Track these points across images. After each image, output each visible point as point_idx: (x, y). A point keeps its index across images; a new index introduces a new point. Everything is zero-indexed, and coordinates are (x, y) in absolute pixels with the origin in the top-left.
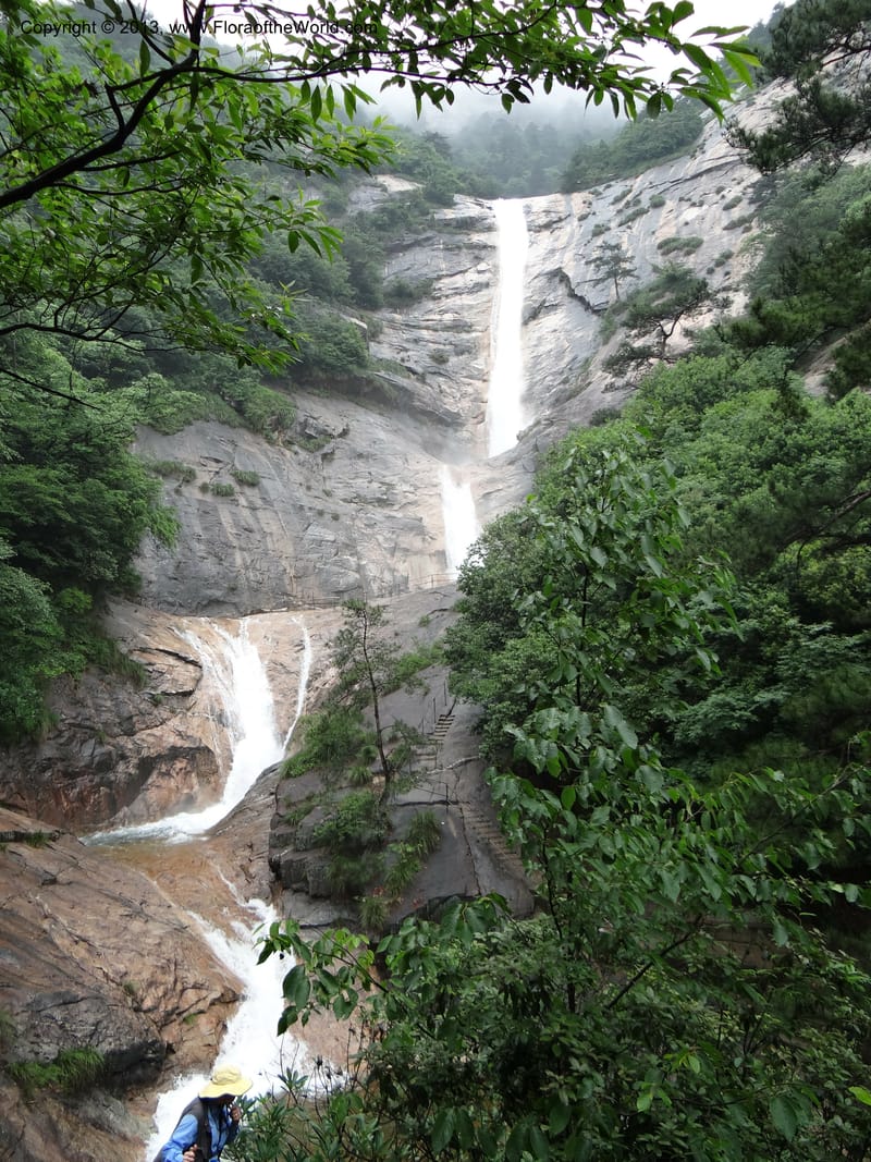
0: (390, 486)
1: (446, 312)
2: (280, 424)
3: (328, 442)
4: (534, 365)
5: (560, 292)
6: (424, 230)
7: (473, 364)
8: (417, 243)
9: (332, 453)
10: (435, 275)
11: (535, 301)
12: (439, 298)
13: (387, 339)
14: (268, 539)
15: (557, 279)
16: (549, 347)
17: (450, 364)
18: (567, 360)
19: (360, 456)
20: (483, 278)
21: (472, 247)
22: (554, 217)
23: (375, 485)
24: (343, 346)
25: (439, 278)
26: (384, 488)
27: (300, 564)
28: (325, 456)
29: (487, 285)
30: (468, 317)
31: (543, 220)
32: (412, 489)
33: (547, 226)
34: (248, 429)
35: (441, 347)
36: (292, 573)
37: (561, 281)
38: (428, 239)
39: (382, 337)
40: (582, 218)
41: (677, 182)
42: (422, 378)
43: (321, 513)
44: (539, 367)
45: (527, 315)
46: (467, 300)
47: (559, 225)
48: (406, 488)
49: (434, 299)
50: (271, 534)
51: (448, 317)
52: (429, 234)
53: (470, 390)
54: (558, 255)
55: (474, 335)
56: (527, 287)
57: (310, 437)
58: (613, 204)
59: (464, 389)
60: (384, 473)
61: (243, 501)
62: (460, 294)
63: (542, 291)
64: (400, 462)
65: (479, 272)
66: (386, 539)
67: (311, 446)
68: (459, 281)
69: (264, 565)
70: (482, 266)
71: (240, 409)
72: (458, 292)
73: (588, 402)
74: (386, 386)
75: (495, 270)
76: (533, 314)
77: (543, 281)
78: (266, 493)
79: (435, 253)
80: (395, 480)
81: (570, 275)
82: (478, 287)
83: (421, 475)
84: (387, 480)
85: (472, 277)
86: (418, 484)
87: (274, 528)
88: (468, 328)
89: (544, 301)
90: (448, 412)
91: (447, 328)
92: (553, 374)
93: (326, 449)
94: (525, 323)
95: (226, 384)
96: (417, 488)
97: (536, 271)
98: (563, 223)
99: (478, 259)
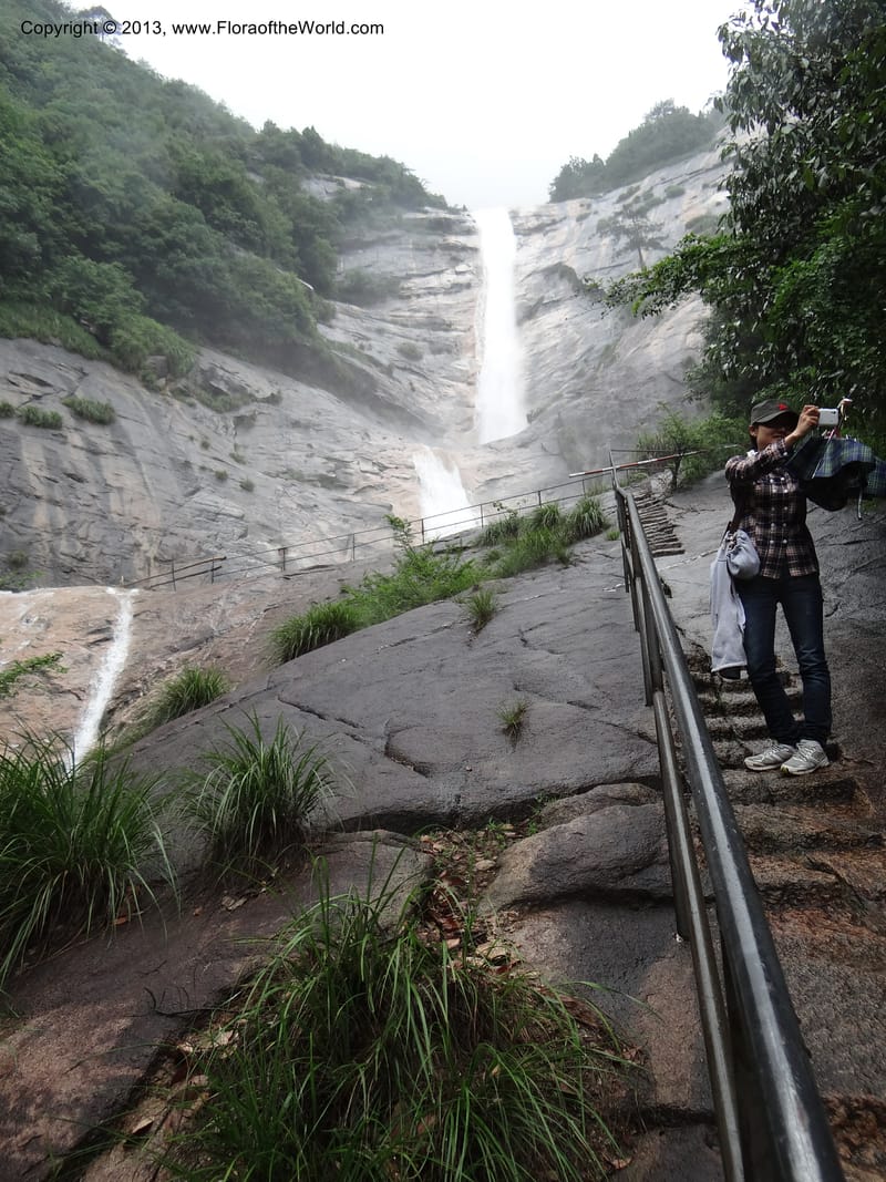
0: (342, 463)
1: (418, 311)
2: (171, 368)
3: (246, 404)
4: (535, 363)
5: (562, 288)
6: (390, 228)
7: (455, 364)
8: (382, 242)
9: (253, 418)
10: (404, 274)
11: (529, 300)
12: (409, 297)
13: (340, 324)
14: (113, 496)
15: (557, 276)
16: (553, 342)
17: (424, 361)
18: (579, 352)
19: (296, 424)
20: (462, 279)
21: (448, 248)
22: (545, 220)
23: (318, 460)
24: (278, 298)
25: (409, 277)
26: (332, 465)
27: (169, 541)
28: (240, 421)
29: (468, 286)
30: (448, 317)
31: (533, 223)
32: (376, 469)
33: (539, 229)
34: (114, 365)
35: (413, 342)
36: (153, 552)
37: (562, 277)
38: (394, 238)
39: (334, 322)
40: (581, 218)
41: (697, 173)
42: (388, 371)
43: (221, 477)
44: (541, 364)
45: (521, 315)
46: (442, 300)
47: (554, 227)
48: (367, 467)
49: (402, 298)
50: (120, 489)
51: (420, 316)
52: (396, 232)
53: (451, 392)
54: (555, 253)
55: (454, 334)
56: (520, 284)
57: (217, 392)
58: (618, 202)
59: (444, 390)
60: (333, 446)
61: (75, 439)
62: (435, 294)
63: (538, 288)
64: (357, 438)
65: (458, 273)
66: (332, 528)
67: (218, 402)
68: (433, 281)
69: (95, 533)
70: (461, 268)
71: (103, 336)
72: (431, 292)
73: (629, 369)
74: (339, 362)
75: (478, 272)
76: (529, 313)
77: (539, 278)
78: (125, 436)
79: (404, 253)
80: (349, 456)
81: (575, 266)
82: (456, 288)
83: (389, 453)
84: (337, 455)
85: (449, 278)
86: (385, 463)
87: (130, 481)
88: (448, 327)
89: (542, 298)
90: (423, 413)
91: (418, 325)
92: (563, 369)
93: (244, 411)
94: (520, 323)
95: (85, 301)
96: (383, 468)
97: (530, 268)
98: (558, 225)
99: (456, 261)
